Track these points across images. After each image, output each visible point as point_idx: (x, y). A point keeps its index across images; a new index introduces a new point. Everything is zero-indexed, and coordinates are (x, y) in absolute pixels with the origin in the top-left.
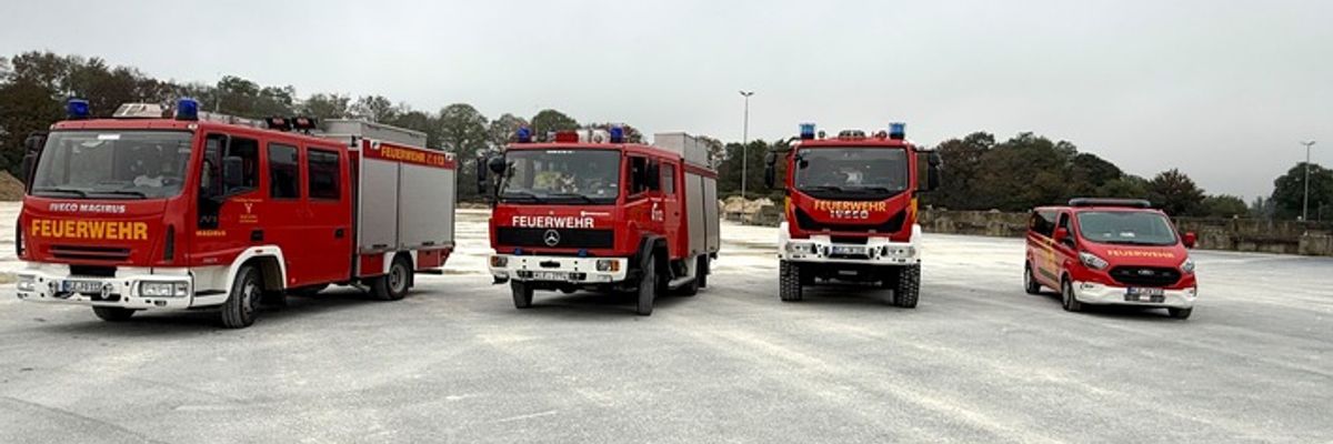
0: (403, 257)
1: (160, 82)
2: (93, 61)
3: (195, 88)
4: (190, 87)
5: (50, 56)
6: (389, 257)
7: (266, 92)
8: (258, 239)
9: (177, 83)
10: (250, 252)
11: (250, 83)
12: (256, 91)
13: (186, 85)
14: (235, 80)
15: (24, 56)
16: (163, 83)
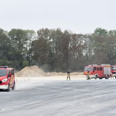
0: (108, 75)
1: (77, 34)
2: (58, 29)
3: (87, 35)
4: (86, 35)
5: (46, 29)
6: (107, 75)
7: (111, 32)
8: (96, 73)
9: (82, 34)
10: (96, 74)
11: (105, 30)
12: (107, 32)
13: (85, 34)
14: (100, 29)
15: (40, 30)
16: (78, 34)
